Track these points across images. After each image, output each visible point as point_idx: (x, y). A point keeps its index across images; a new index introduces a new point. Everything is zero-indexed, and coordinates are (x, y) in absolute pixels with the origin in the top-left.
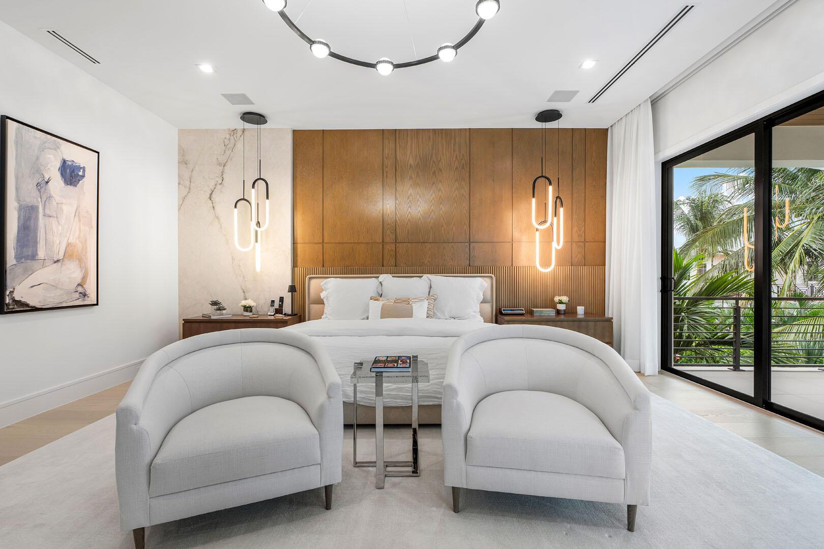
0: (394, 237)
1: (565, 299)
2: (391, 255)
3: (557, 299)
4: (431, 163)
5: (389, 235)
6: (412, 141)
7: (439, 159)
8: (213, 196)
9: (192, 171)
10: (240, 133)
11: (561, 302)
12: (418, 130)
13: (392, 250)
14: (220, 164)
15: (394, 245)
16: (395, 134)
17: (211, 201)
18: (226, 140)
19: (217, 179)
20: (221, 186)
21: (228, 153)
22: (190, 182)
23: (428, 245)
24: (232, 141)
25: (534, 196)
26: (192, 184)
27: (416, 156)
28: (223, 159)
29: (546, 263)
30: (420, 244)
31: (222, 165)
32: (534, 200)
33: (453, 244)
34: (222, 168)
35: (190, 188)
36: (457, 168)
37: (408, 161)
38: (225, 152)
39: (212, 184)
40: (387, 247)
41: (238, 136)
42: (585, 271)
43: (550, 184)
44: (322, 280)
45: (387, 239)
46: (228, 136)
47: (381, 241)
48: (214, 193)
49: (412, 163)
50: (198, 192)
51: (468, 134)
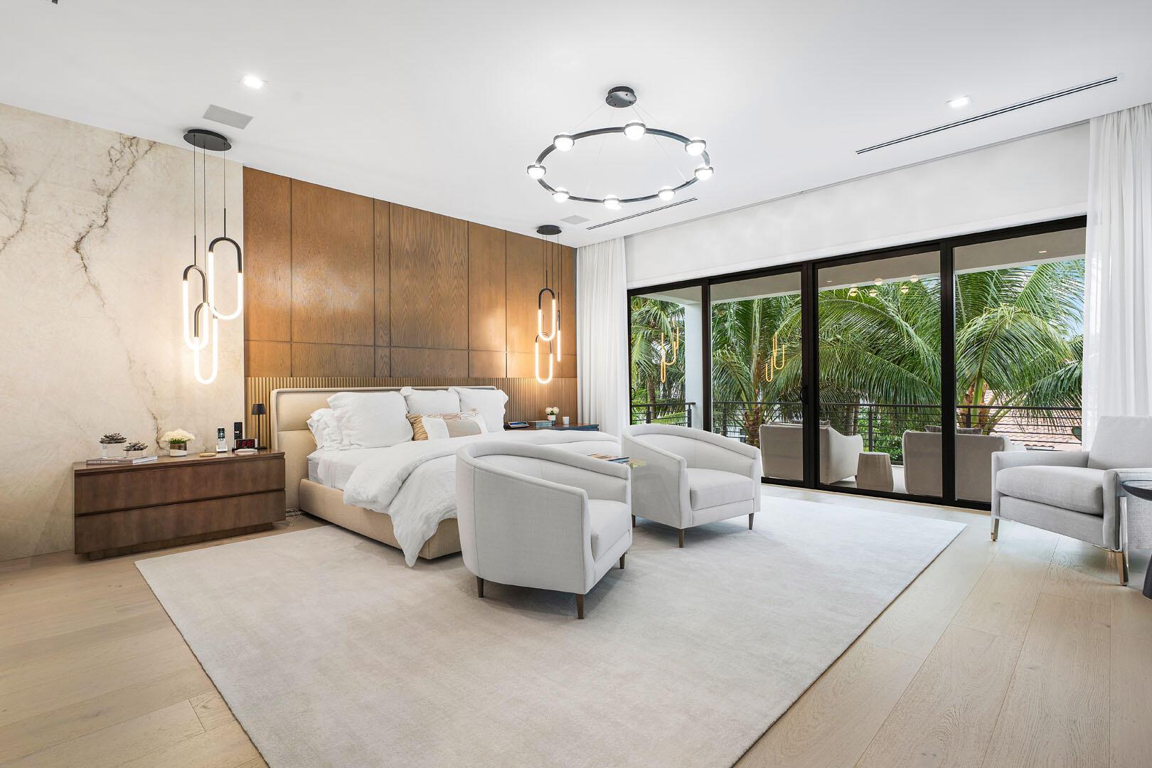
0: (388, 340)
1: (556, 410)
2: (385, 363)
3: (549, 410)
4: (430, 253)
5: (382, 337)
6: (408, 221)
7: (438, 249)
8: (85, 245)
9: (30, 191)
10: (143, 147)
11: (552, 413)
12: (415, 210)
13: (385, 355)
14: (100, 192)
15: (388, 349)
16: (390, 208)
17: (78, 255)
18: (113, 152)
19: (94, 217)
20: (103, 230)
21: (118, 175)
22: (25, 211)
23: (427, 352)
24: (128, 157)
25: (540, 308)
26: (28, 215)
27: (413, 242)
28: (104, 182)
29: (544, 374)
30: (418, 350)
31: (106, 194)
32: (540, 312)
33: (452, 351)
34: (104, 199)
35: (23, 223)
36: (456, 264)
37: (404, 245)
38: (111, 172)
39: (82, 224)
40: (380, 352)
41: (142, 151)
42: (562, 382)
43: (554, 297)
44: (328, 394)
45: (380, 342)
46: (118, 146)
47: (371, 343)
48: (85, 240)
49: (408, 248)
50: (45, 233)
51: (466, 226)
